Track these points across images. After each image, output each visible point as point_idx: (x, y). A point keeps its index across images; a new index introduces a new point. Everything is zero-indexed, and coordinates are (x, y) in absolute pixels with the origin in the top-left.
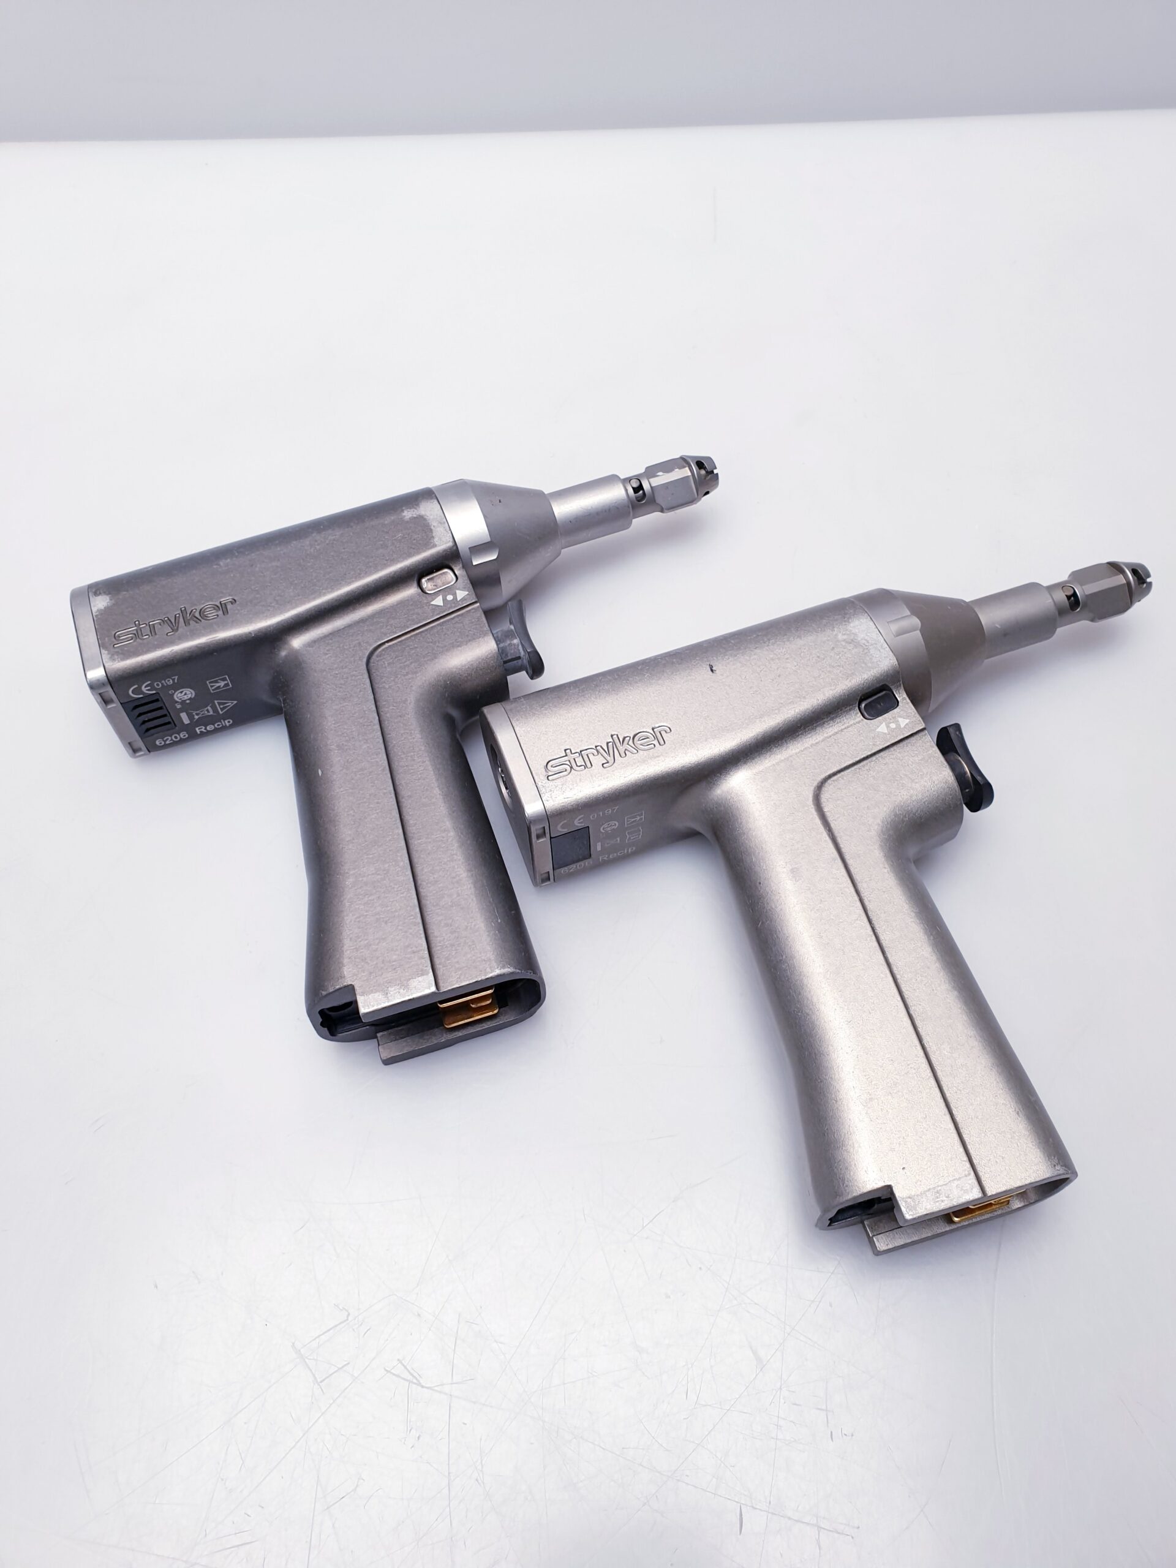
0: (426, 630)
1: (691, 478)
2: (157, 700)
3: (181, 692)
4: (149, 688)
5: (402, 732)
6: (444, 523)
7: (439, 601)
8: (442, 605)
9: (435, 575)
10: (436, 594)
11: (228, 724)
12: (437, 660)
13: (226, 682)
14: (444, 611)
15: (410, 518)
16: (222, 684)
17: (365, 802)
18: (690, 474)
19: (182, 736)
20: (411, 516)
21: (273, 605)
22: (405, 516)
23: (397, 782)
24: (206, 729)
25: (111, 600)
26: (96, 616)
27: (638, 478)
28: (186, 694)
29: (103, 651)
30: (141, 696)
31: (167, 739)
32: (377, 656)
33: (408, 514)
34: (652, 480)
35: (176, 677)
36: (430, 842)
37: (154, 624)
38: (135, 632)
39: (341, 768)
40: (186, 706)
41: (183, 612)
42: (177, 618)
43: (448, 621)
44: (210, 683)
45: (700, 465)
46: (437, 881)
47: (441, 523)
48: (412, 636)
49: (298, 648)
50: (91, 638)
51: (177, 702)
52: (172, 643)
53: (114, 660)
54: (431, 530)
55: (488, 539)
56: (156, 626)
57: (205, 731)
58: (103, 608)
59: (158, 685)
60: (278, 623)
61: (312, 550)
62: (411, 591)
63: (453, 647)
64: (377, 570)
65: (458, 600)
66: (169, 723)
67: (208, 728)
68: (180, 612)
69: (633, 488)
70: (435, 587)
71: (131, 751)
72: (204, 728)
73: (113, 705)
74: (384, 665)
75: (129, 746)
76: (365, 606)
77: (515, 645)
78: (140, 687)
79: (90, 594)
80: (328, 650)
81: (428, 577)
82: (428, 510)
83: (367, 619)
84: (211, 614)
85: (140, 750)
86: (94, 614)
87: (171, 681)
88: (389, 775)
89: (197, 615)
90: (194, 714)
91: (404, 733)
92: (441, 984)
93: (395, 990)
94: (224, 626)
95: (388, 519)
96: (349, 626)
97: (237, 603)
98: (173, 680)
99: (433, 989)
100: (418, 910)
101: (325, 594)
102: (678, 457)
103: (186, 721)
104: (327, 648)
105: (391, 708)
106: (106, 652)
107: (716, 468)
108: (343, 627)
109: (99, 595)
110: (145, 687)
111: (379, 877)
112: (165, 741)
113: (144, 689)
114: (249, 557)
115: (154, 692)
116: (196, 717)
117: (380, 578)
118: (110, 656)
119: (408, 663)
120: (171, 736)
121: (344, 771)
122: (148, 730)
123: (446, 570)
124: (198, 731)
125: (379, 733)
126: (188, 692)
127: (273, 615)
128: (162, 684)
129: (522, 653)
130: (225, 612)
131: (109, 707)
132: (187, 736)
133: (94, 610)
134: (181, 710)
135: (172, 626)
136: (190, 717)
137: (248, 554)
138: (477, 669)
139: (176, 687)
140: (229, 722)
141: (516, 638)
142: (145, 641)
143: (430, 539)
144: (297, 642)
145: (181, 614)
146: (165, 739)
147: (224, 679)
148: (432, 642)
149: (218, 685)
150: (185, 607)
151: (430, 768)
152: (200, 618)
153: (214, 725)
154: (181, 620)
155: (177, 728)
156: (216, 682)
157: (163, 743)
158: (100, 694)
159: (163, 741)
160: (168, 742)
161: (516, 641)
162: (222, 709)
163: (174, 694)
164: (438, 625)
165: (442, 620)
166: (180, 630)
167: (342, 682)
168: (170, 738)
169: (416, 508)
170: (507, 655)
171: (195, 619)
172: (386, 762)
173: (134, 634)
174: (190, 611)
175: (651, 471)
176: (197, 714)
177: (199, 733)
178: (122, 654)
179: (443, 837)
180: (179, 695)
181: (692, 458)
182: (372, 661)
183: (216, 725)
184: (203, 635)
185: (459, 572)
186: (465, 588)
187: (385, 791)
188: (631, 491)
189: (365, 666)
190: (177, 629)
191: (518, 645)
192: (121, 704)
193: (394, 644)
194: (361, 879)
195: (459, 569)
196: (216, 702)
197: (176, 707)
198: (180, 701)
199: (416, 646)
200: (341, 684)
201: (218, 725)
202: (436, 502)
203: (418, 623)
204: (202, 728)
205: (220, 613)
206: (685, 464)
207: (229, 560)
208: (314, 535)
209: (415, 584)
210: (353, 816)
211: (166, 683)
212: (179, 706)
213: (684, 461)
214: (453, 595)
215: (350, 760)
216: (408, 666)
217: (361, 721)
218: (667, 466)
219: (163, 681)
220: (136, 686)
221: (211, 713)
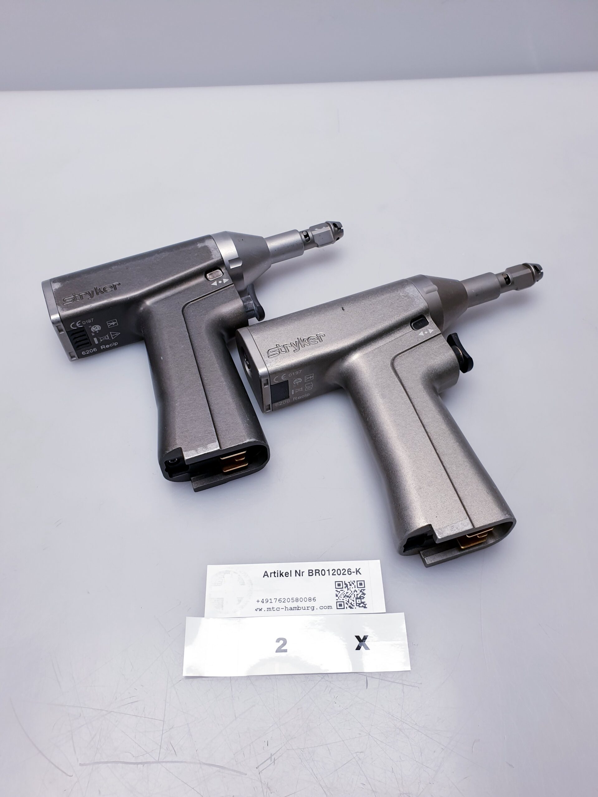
0: (210, 296)
1: (331, 231)
2: (83, 331)
3: (95, 327)
4: (80, 324)
5: (200, 340)
6: (217, 249)
7: (215, 284)
8: (217, 285)
9: (213, 272)
10: (214, 281)
11: (116, 345)
12: (215, 309)
13: (116, 323)
14: (218, 288)
15: (201, 247)
16: (114, 323)
17: (184, 370)
18: (330, 229)
19: (94, 350)
20: (201, 246)
21: (138, 285)
22: (198, 246)
23: (198, 362)
24: (105, 347)
25: (61, 284)
26: (54, 291)
27: (306, 231)
28: (96, 328)
29: (58, 307)
30: (76, 328)
31: (87, 352)
32: (187, 308)
33: (200, 245)
34: (313, 232)
35: (93, 319)
36: (215, 387)
37: (82, 295)
38: (73, 298)
39: (172, 356)
40: (97, 335)
41: (96, 289)
42: (93, 292)
43: (219, 292)
44: (108, 323)
45: (335, 225)
46: (218, 404)
47: (215, 249)
48: (203, 299)
49: (150, 305)
50: (53, 301)
51: (92, 332)
52: (90, 302)
53: (64, 310)
54: (211, 252)
55: (238, 257)
56: (83, 295)
57: (105, 348)
58: (57, 288)
59: (84, 323)
60: (140, 293)
61: (155, 261)
62: (201, 279)
63: (223, 303)
64: (186, 270)
65: (224, 283)
66: (88, 343)
67: (107, 346)
68: (94, 289)
69: (304, 236)
70: (213, 278)
71: (70, 357)
72: (104, 346)
73: (63, 333)
74: (190, 312)
75: (69, 354)
76: (181, 286)
77: (251, 304)
78: (76, 323)
79: (51, 283)
80: (164, 306)
81: (210, 273)
82: (209, 243)
83: (181, 292)
84: (109, 290)
85: (74, 357)
86: (53, 291)
87: (90, 321)
88: (194, 358)
89: (102, 290)
90: (100, 339)
91: (201, 341)
92: (222, 446)
93: (201, 449)
94: (115, 295)
95: (190, 248)
96: (173, 295)
97: (121, 285)
98: (91, 320)
99: (219, 448)
100: (210, 415)
101: (162, 280)
102: (324, 222)
103: (96, 342)
104: (163, 305)
105: (194, 330)
106: (60, 307)
107: (342, 227)
108: (170, 296)
109: (55, 283)
110: (78, 323)
111: (191, 402)
112: (86, 353)
113: (77, 325)
114: (126, 265)
115: (82, 326)
116: (101, 340)
117: (187, 273)
118: (61, 309)
119: (201, 310)
120: (89, 350)
121: (173, 357)
122: (78, 346)
123: (218, 270)
124: (102, 348)
125: (189, 341)
126: (98, 327)
127: (138, 290)
128: (86, 322)
129: (255, 308)
130: (115, 289)
131: (61, 333)
132: (96, 350)
133: (54, 289)
134: (94, 336)
135: (90, 295)
136: (99, 340)
137: (125, 264)
138: (233, 314)
139: (93, 324)
140: (116, 344)
141: (251, 301)
142: (78, 302)
143: (210, 256)
144: (149, 302)
145: (95, 290)
146: (86, 351)
147: (115, 321)
148: (212, 302)
149: (112, 324)
150: (96, 287)
151: (213, 355)
152: (103, 291)
153: (109, 345)
154: (95, 292)
155: (92, 346)
156: (111, 322)
157: (85, 353)
158: (57, 326)
159: (85, 352)
160: (87, 353)
161: (252, 302)
162: (113, 337)
163: (91, 328)
164: (215, 294)
165: (217, 292)
166: (94, 297)
167: (171, 319)
168: (88, 351)
169: (203, 243)
170: (247, 308)
171: (101, 292)
172: (193, 353)
173: (73, 299)
174: (99, 288)
175: (312, 228)
176: (102, 339)
177: (102, 349)
178: (67, 308)
179: (221, 385)
180: (94, 328)
181: (331, 222)
182: (184, 310)
183: (110, 345)
184: (105, 299)
185: (224, 271)
186: (227, 278)
187: (193, 365)
188: (303, 237)
189: (181, 312)
190: (93, 297)
191: (253, 304)
192: (67, 332)
193: (194, 303)
194: (183, 403)
195: (224, 270)
196: (111, 333)
197: (92, 334)
198: (94, 331)
199: (205, 303)
200: (171, 320)
201: (111, 345)
202: (213, 240)
203: (205, 294)
204: (103, 346)
205: (113, 289)
206: (328, 225)
207: (116, 267)
208: (156, 255)
209: (204, 276)
210: (178, 376)
211: (88, 322)
212: (93, 334)
213: (328, 224)
214: (221, 281)
215: (176, 353)
216: (201, 312)
217: (180, 335)
218: (320, 226)
219: (86, 321)
220: (74, 323)
221: (108, 339)
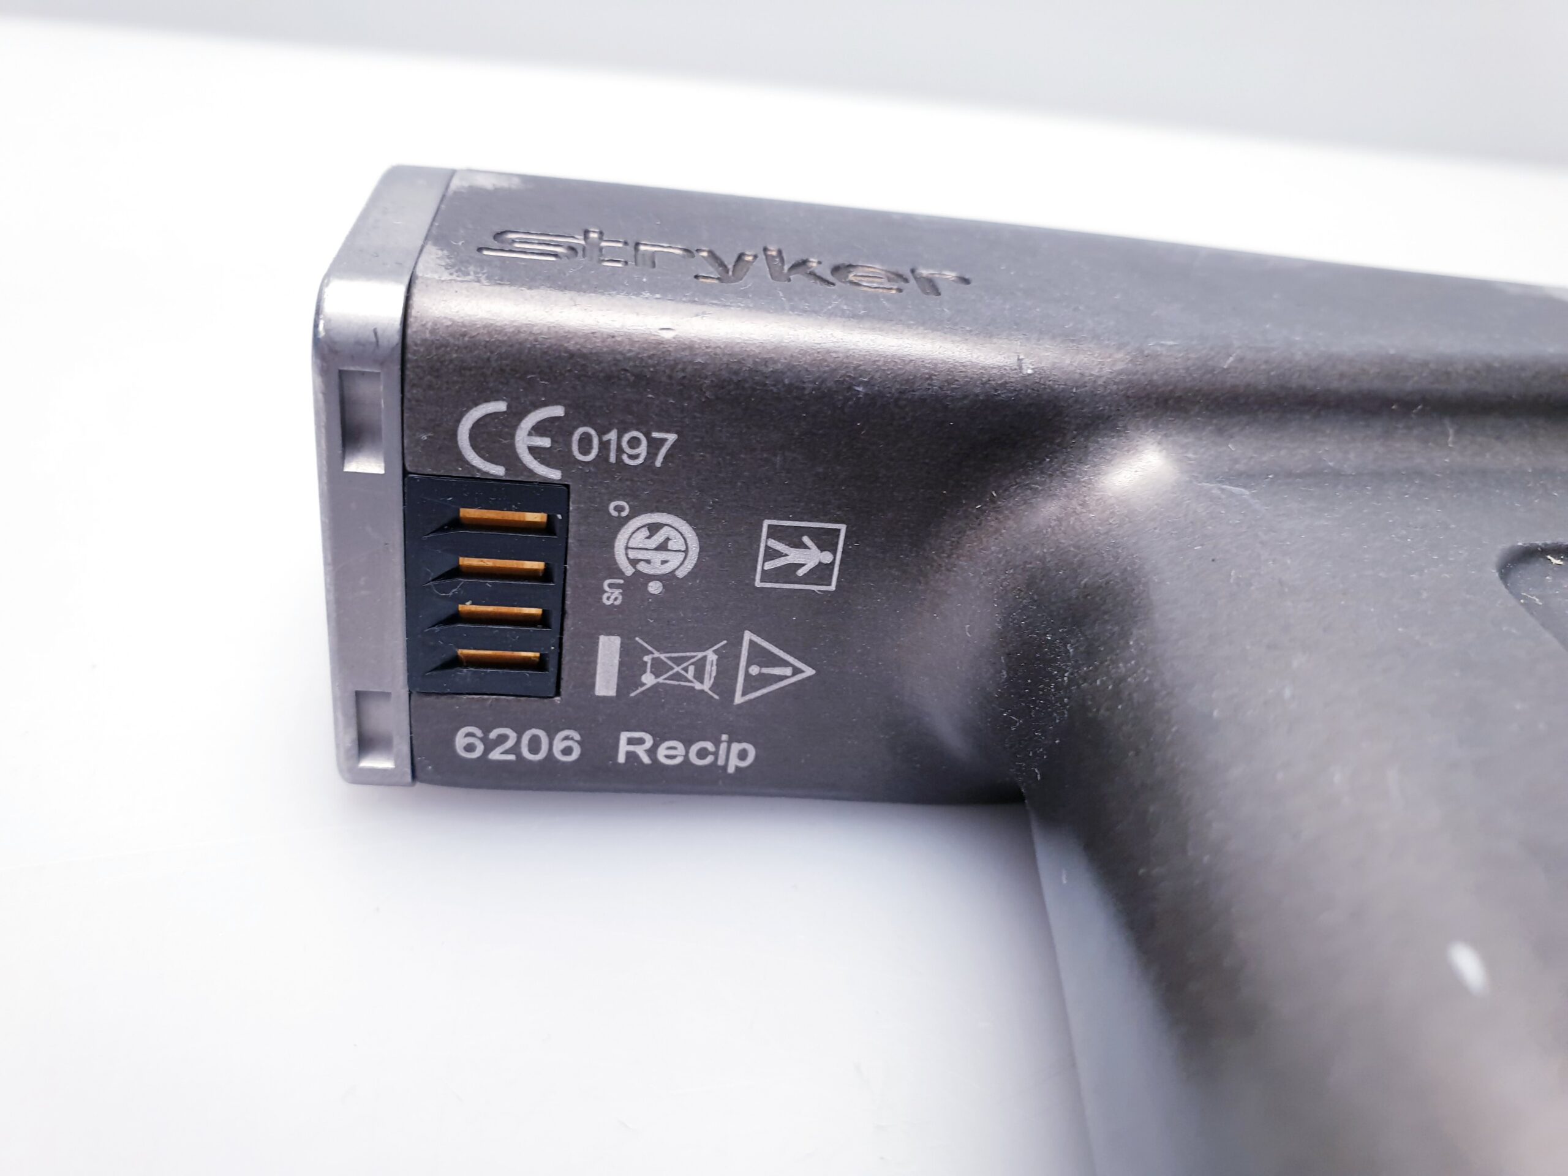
3: (654, 528)
4: (545, 442)
11: (734, 763)
13: (827, 557)
19: (558, 746)
24: (652, 752)
31: (501, 740)
35: (672, 437)
40: (639, 606)
44: (774, 533)
51: (615, 565)
57: (646, 760)
59: (586, 445)
66: (541, 667)
67: (663, 751)
71: (350, 737)
72: (649, 741)
73: (372, 465)
75: (353, 699)
78: (516, 415)
85: (384, 745)
87: (643, 450)
90: (647, 659)
98: (655, 445)
103: (605, 685)
110: (539, 429)
112: (490, 746)
113: (523, 439)
115: (555, 475)
116: (648, 679)
120: (519, 735)
122: (449, 664)
124: (623, 748)
126: (676, 544)
128: (604, 446)
131: (352, 464)
132: (576, 754)
134: (612, 620)
136: (629, 672)
140: (741, 757)
146: (493, 735)
147: (825, 541)
153: (688, 744)
155: (557, 699)
156: (794, 539)
157: (480, 751)
159: (484, 740)
160: (496, 755)
163: (628, 518)
168: (512, 738)
176: (659, 668)
177: (621, 759)
183: (693, 754)
192: (405, 473)
196: (748, 636)
197: (600, 591)
198: (629, 571)
201: (702, 754)
204: (641, 741)
211: (620, 450)
212: (613, 594)
219: (612, 436)
220: (501, 406)
221: (706, 686)
